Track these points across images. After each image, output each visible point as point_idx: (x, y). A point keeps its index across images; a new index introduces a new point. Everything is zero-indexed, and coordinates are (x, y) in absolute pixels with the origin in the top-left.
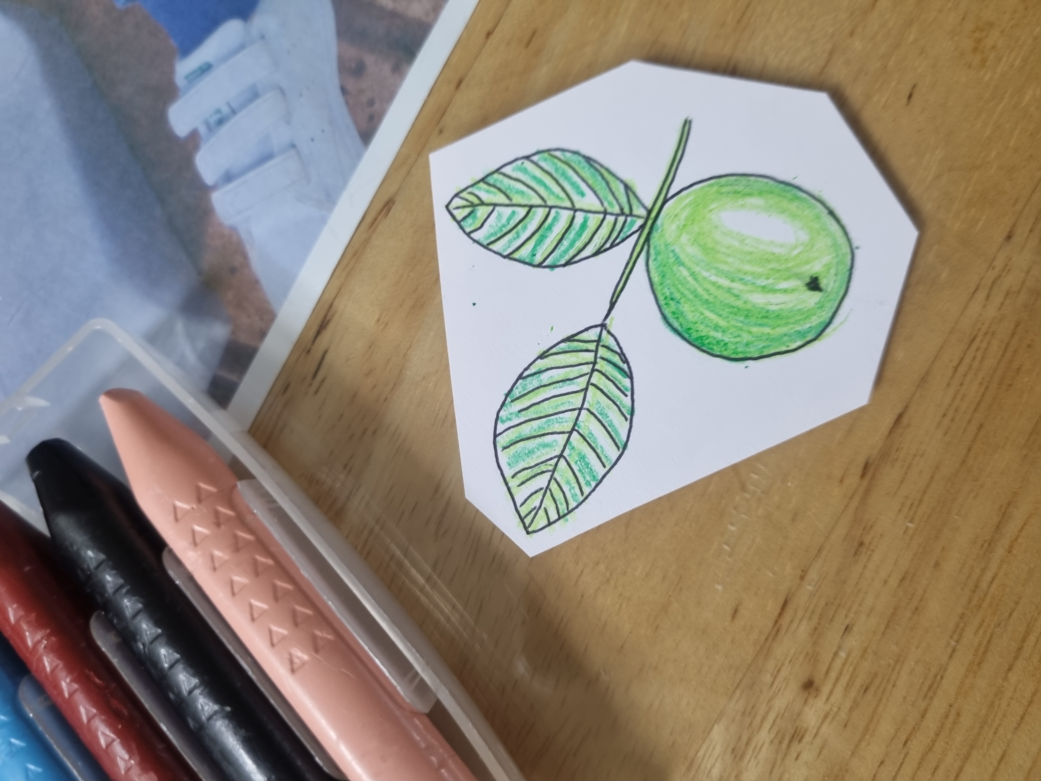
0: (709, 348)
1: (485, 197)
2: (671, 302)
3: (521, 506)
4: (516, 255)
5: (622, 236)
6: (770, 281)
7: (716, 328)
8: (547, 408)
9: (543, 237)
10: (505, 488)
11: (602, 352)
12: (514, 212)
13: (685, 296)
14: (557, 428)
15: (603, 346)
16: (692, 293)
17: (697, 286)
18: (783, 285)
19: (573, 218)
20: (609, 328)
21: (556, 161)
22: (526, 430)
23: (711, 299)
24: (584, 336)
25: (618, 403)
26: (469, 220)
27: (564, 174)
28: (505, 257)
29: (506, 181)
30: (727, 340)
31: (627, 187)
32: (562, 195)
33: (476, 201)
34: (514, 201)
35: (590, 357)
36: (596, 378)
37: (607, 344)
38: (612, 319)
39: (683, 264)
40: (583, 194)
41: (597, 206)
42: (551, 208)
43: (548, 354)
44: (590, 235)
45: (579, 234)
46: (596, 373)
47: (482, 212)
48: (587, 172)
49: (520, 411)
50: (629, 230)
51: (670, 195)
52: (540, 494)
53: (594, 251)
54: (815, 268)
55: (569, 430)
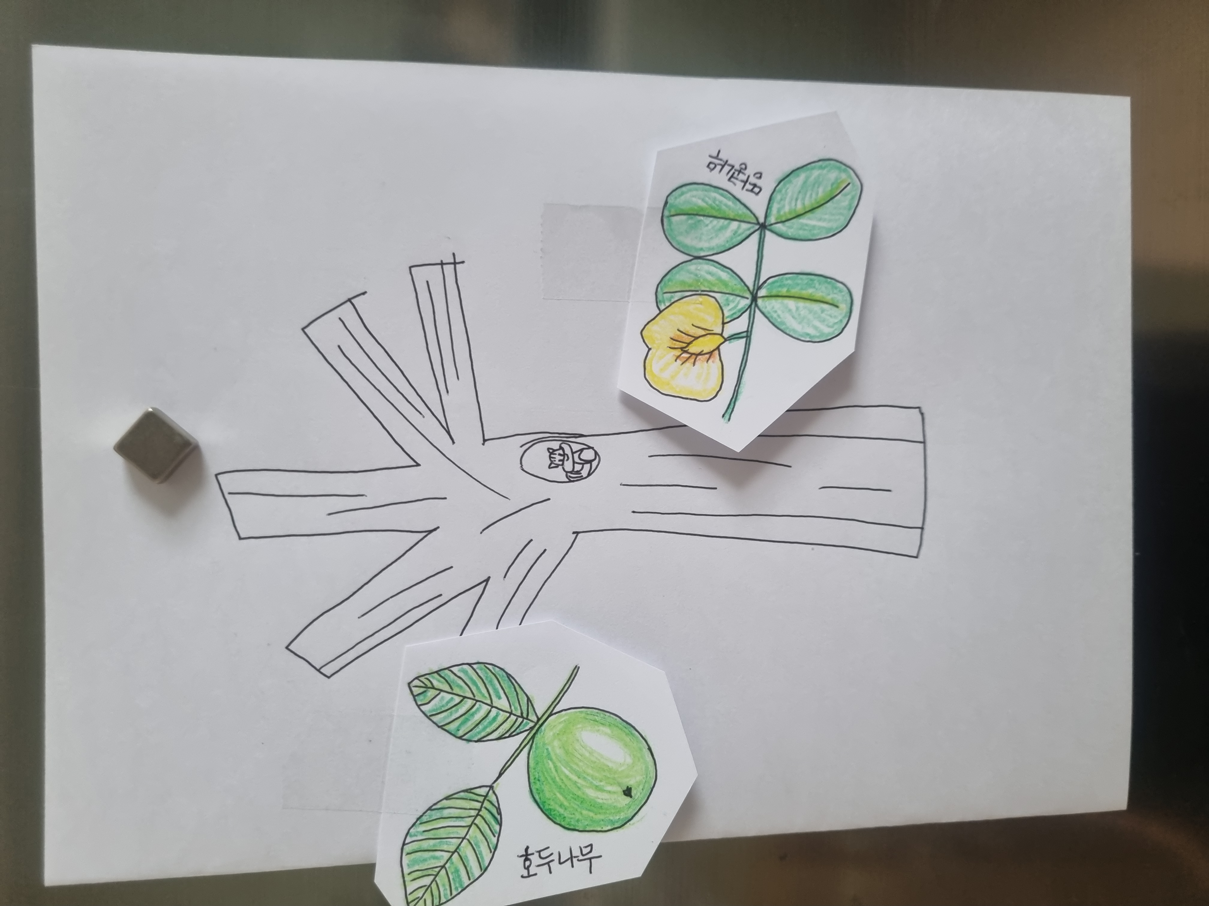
0: (553, 818)
1: (436, 683)
2: (538, 782)
3: (410, 894)
4: (446, 727)
5: (518, 731)
6: (602, 784)
7: (561, 805)
8: (442, 833)
9: (467, 720)
10: (402, 881)
11: (486, 804)
12: (452, 698)
13: (547, 780)
14: (445, 847)
15: (488, 800)
16: (552, 779)
17: (556, 775)
18: (609, 788)
19: (490, 711)
20: (494, 789)
21: (488, 671)
22: (425, 845)
23: (563, 786)
24: (477, 791)
25: (488, 840)
26: (421, 697)
27: (491, 682)
28: (439, 727)
29: (452, 676)
30: (566, 815)
31: (529, 699)
32: (487, 695)
33: (429, 685)
34: (454, 692)
35: (478, 805)
36: (478, 821)
37: (490, 800)
38: (498, 784)
39: (551, 760)
40: (500, 698)
41: (506, 707)
42: (477, 701)
43: (451, 797)
44: (497, 726)
45: (491, 723)
46: (479, 817)
47: (431, 693)
48: (506, 684)
49: (424, 831)
50: (523, 728)
51: (555, 711)
52: (424, 889)
53: (497, 737)
54: (631, 782)
55: (453, 850)
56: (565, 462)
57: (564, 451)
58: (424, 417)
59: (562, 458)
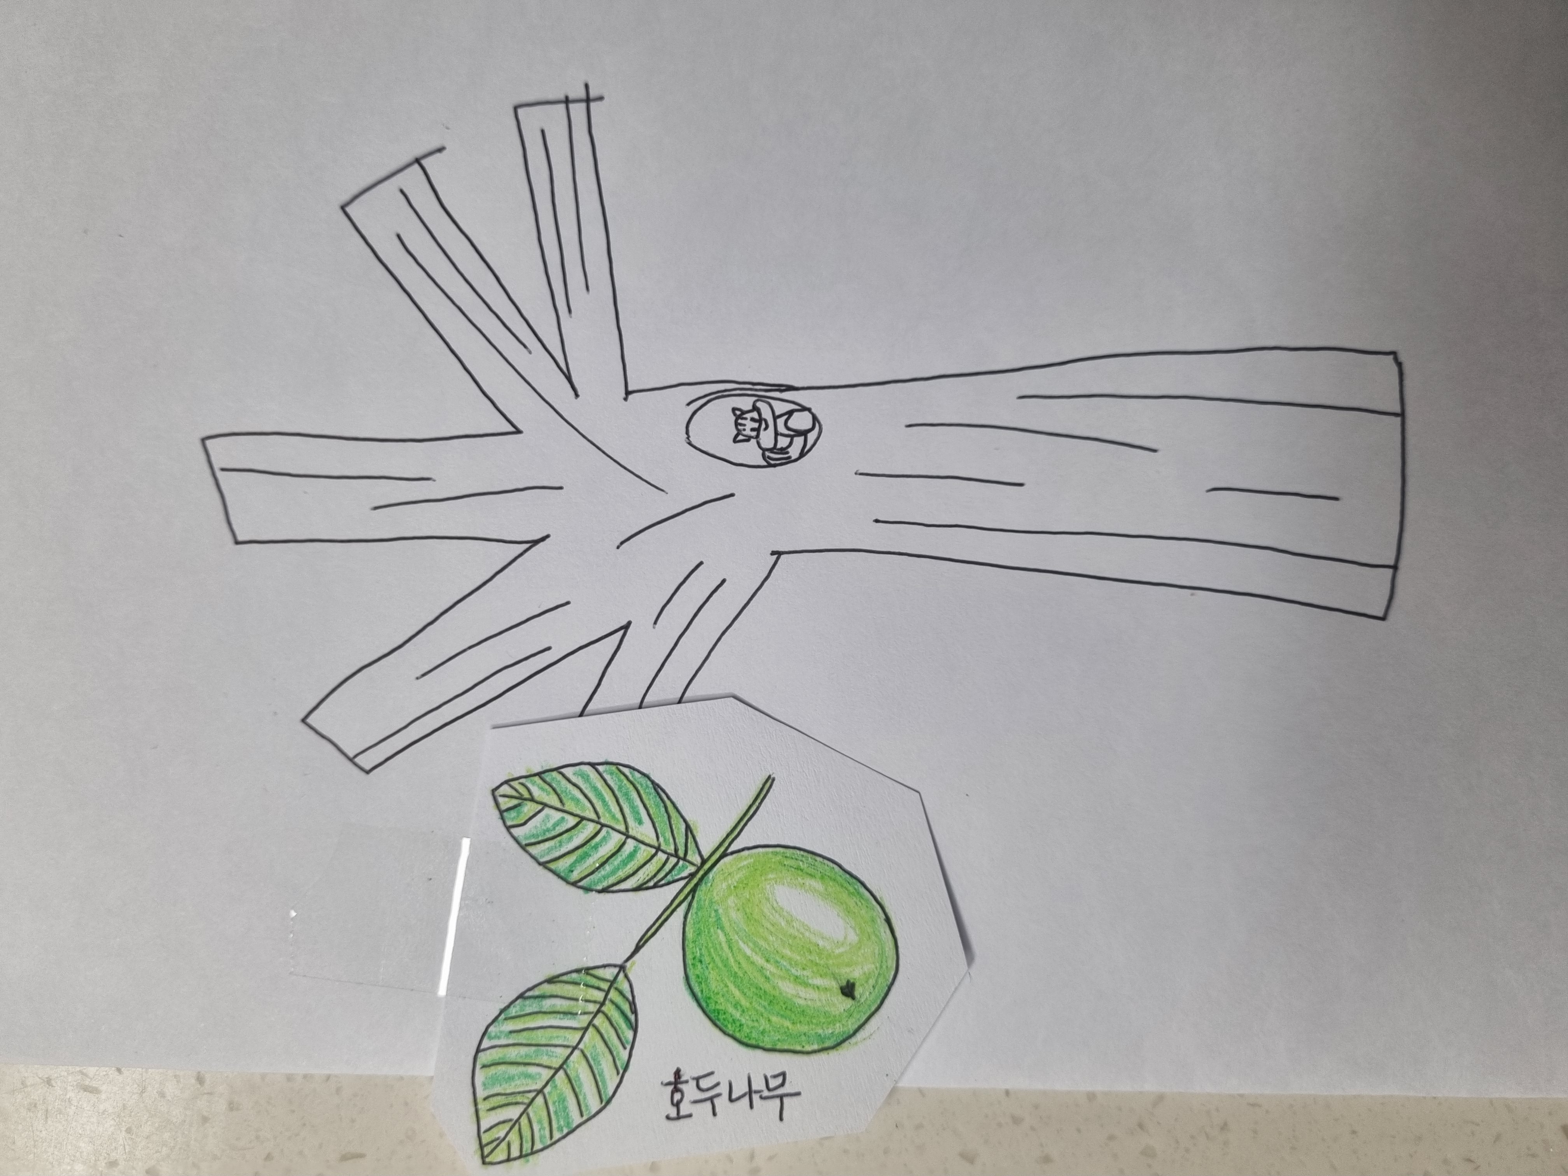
0: (723, 1024)
1: (537, 793)
2: (699, 964)
3: (485, 1132)
4: (552, 866)
5: (669, 878)
6: (805, 973)
7: (736, 1005)
8: (540, 1037)
9: (586, 855)
10: (473, 1109)
11: (613, 995)
12: (563, 818)
13: (714, 962)
14: (545, 1060)
15: (616, 989)
16: (722, 961)
17: (730, 955)
18: (818, 981)
19: (624, 844)
20: (627, 971)
21: (622, 777)
22: (513, 1054)
23: (740, 974)
24: (600, 973)
25: (615, 1053)
26: (513, 814)
27: (626, 794)
28: (540, 864)
29: (564, 782)
30: (743, 1021)
31: (688, 828)
32: (619, 816)
33: (526, 795)
34: (566, 808)
35: (599, 996)
36: (599, 1021)
37: (620, 988)
38: (634, 963)
39: (722, 929)
40: (640, 822)
41: (651, 838)
42: (603, 825)
43: (557, 979)
44: (635, 868)
45: (625, 863)
46: (600, 1015)
47: (529, 808)
48: (651, 800)
49: (511, 1032)
50: (679, 874)
51: (730, 850)
52: (507, 1127)
53: (635, 886)
54: (855, 974)
55: (557, 1066)
56: (762, 432)
57: (760, 414)
58: (530, 352)
59: (756, 425)
